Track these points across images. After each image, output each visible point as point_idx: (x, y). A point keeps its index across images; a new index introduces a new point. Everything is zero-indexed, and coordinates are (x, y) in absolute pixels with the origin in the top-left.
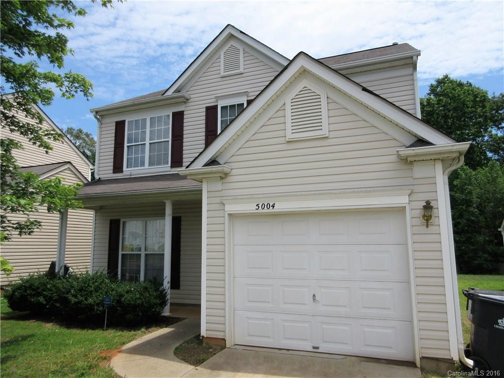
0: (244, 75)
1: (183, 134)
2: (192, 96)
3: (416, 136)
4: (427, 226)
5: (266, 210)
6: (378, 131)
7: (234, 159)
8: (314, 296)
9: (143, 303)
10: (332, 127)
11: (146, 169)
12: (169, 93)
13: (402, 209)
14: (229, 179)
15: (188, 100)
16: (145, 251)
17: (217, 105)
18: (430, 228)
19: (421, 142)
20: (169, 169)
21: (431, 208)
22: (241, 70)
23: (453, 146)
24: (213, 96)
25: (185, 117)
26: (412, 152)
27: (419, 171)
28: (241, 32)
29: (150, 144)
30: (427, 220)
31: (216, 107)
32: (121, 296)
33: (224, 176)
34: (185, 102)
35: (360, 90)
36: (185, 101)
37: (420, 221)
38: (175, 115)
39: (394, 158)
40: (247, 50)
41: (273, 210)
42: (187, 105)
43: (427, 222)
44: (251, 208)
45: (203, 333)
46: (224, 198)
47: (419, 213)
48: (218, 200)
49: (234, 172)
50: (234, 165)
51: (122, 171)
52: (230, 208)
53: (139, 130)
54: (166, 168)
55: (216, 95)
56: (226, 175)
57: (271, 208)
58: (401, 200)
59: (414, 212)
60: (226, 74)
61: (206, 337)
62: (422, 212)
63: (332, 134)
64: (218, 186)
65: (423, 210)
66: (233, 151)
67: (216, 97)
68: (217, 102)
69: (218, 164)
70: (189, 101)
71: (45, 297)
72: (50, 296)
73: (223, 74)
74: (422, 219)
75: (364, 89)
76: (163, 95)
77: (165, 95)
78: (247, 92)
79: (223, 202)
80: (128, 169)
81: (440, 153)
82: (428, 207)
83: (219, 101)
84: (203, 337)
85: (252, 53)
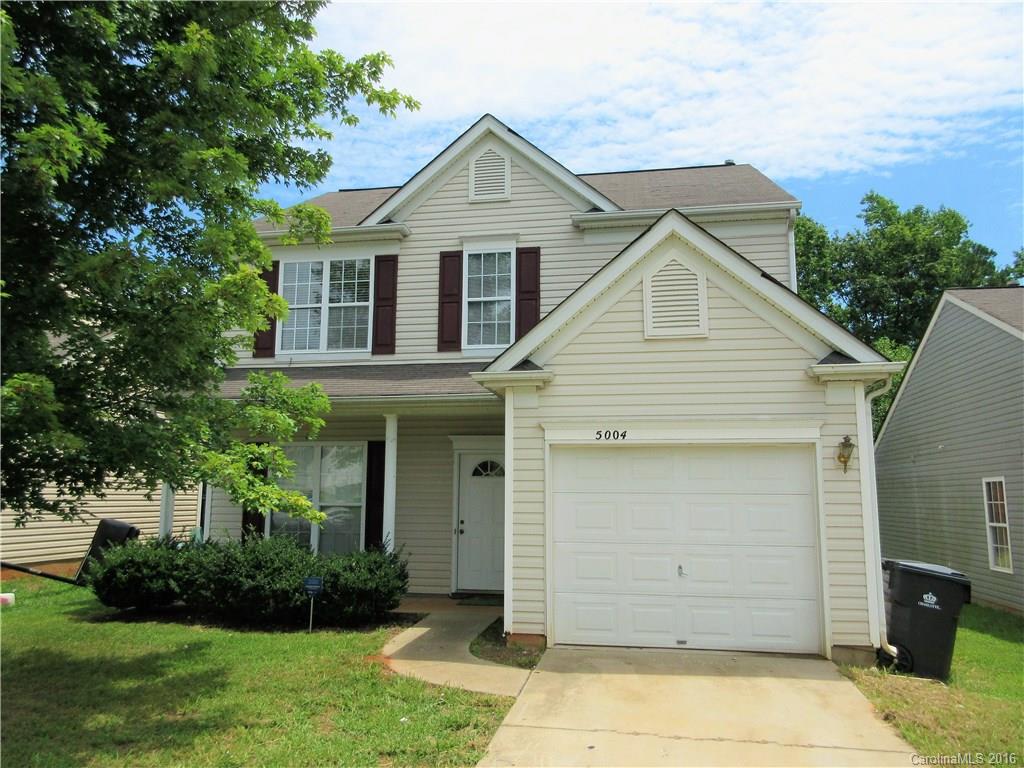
0: (512, 204)
1: (396, 297)
2: (413, 231)
3: (830, 347)
4: (845, 470)
5: (612, 441)
6: (781, 335)
7: (557, 360)
8: (680, 567)
9: (377, 587)
10: (715, 324)
11: (324, 355)
12: (373, 222)
13: (811, 447)
14: (550, 390)
15: (405, 236)
16: (320, 501)
17: (462, 252)
18: (849, 473)
19: (838, 356)
20: (369, 356)
21: (851, 446)
22: (507, 195)
23: (883, 365)
24: (456, 235)
25: (400, 266)
26: (831, 369)
27: (835, 395)
28: (510, 130)
29: (330, 308)
30: (845, 463)
31: (459, 255)
32: (336, 576)
33: (543, 386)
34: (400, 240)
35: (759, 275)
36: (401, 237)
37: (832, 464)
38: (381, 261)
39: (800, 375)
40: (518, 161)
41: (624, 442)
42: (405, 245)
43: (846, 466)
44: (588, 436)
45: (509, 626)
46: (546, 420)
47: (833, 452)
48: (534, 422)
49: (558, 380)
50: (558, 370)
51: (272, 355)
52: (553, 436)
53: (307, 281)
54: (363, 355)
55: (461, 234)
56: (546, 382)
57: (620, 438)
58: (809, 433)
59: (826, 450)
60: (477, 197)
61: (514, 634)
62: (838, 451)
63: (713, 334)
64: (532, 400)
65: (838, 449)
66: (557, 347)
67: (460, 238)
68: (462, 244)
69: (536, 367)
70: (407, 239)
71: (177, 579)
72: (188, 579)
73: (473, 197)
74: (837, 461)
75: (765, 275)
76: (359, 224)
77: (362, 225)
78: (518, 234)
79: (543, 426)
80: (284, 352)
81: (865, 374)
82: (847, 445)
83: (465, 244)
84: (508, 634)
85: (528, 168)
